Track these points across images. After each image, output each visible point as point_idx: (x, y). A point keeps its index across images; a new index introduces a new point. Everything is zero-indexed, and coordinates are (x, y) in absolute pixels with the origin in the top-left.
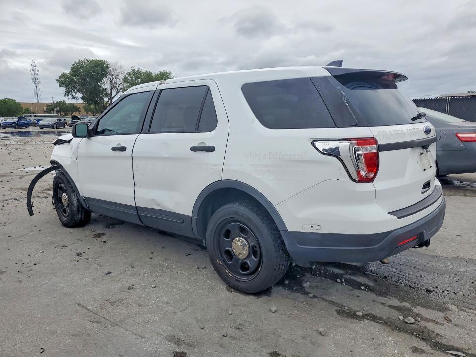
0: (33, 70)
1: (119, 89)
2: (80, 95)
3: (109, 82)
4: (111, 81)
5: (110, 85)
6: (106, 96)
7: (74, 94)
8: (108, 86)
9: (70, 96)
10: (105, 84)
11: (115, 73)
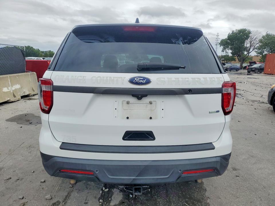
0: (217, 38)
1: (256, 47)
2: (230, 51)
3: (250, 43)
4: (251, 42)
5: (249, 45)
6: (247, 51)
7: (227, 50)
8: (248, 45)
9: (225, 52)
10: (247, 44)
11: (255, 37)
